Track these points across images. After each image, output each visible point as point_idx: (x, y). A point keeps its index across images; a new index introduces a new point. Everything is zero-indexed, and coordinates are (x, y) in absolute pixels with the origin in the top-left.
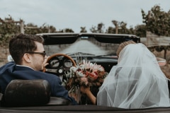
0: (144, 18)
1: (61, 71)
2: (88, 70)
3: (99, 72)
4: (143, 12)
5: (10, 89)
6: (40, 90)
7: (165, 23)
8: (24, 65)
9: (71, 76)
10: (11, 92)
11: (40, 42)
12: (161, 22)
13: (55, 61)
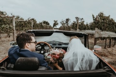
0: (94, 20)
1: (42, 52)
4: (93, 16)
5: (18, 62)
6: (34, 62)
7: (106, 23)
8: (26, 49)
10: (19, 63)
11: (33, 36)
12: (104, 23)
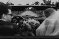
2: (32, 23)
3: (37, 24)
9: (23, 26)
13: (15, 19)
